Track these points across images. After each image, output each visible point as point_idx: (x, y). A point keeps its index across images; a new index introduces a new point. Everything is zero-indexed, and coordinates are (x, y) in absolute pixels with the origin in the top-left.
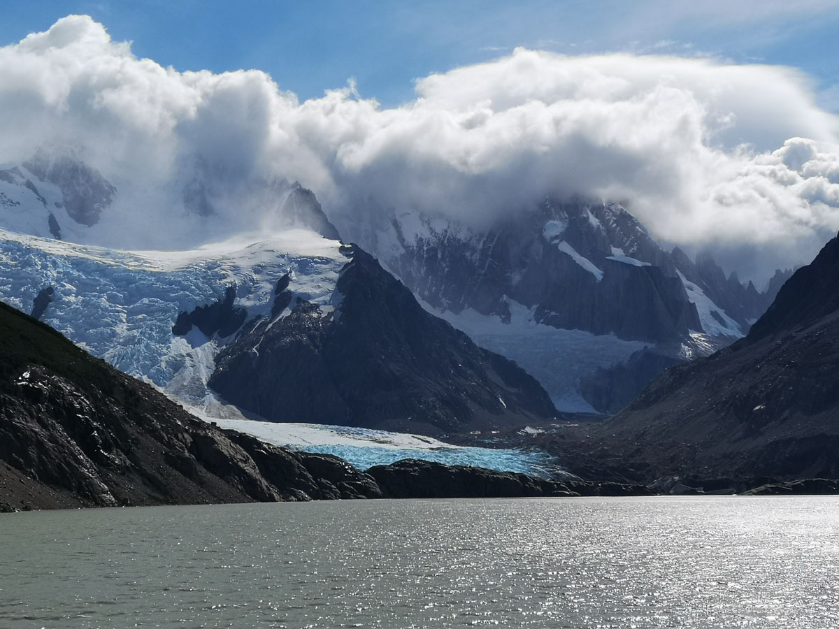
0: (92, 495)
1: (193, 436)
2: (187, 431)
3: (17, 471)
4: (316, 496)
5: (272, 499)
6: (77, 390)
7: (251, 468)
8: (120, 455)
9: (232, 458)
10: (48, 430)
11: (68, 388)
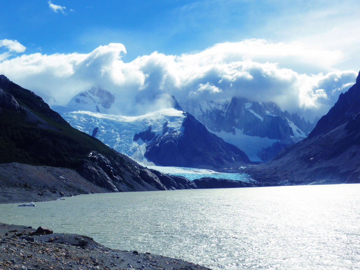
0: (111, 189)
1: (140, 171)
2: (138, 170)
3: (89, 182)
4: (178, 188)
5: (164, 190)
6: (106, 158)
7: (158, 180)
8: (119, 177)
9: (152, 177)
10: (98, 170)
11: (103, 157)
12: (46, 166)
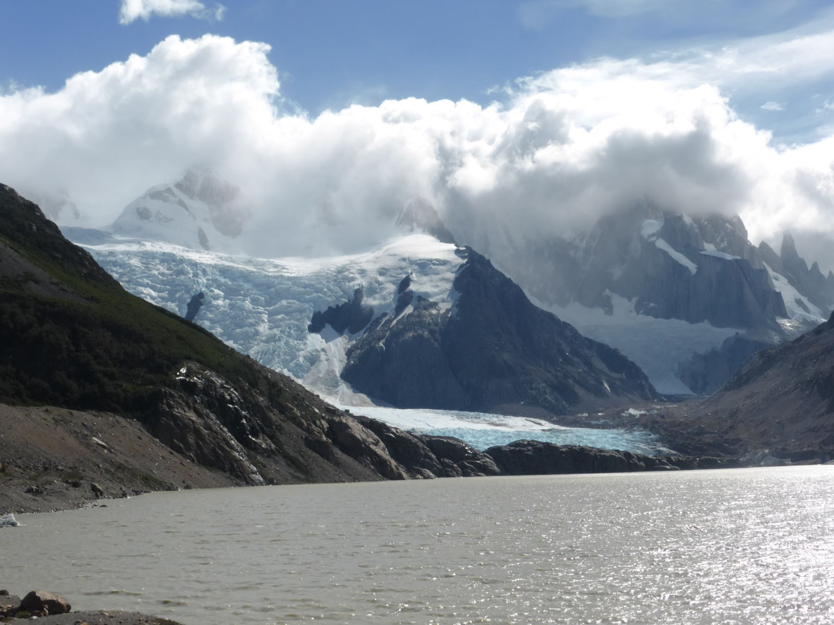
0: (243, 475)
1: (329, 422)
2: (323, 418)
3: (178, 455)
4: (440, 474)
5: (400, 477)
6: (227, 383)
7: (381, 450)
8: (266, 440)
9: (364, 441)
10: (203, 418)
11: (219, 381)
12: (50, 408)
